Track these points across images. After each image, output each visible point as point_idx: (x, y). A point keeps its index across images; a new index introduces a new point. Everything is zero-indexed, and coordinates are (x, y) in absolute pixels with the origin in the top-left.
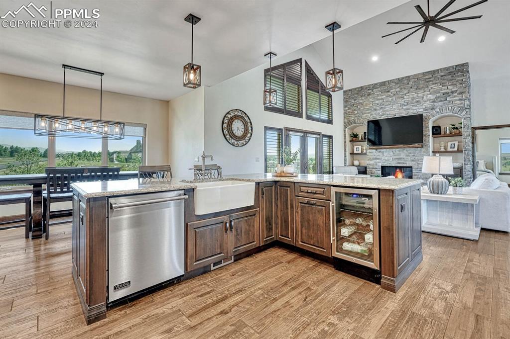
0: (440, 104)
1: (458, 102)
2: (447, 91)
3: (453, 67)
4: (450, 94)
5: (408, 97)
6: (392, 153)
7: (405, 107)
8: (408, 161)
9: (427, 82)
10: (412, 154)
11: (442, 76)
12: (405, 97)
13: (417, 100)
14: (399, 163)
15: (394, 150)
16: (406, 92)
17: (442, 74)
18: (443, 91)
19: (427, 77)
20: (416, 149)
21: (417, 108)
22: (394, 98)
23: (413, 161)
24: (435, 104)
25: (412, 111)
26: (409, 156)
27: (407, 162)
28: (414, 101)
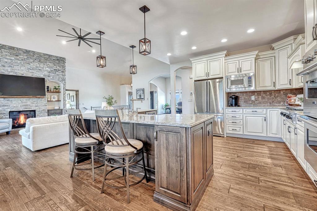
0: (53, 74)
1: (61, 76)
2: (56, 69)
3: (59, 57)
4: (58, 71)
5: (33, 65)
6: (20, 101)
7: (31, 71)
8: (33, 106)
9: (46, 60)
10: (36, 102)
11: (54, 60)
12: (31, 64)
13: (40, 68)
14: (26, 108)
15: (22, 99)
16: (32, 61)
17: (54, 59)
18: (54, 68)
19: (46, 57)
20: (39, 99)
21: (39, 73)
22: (22, 62)
23: (36, 106)
24: (50, 74)
25: (36, 74)
26: (34, 103)
27: (32, 108)
28: (37, 69)
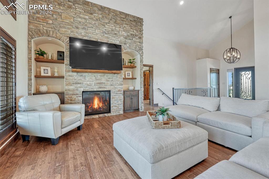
0: (130, 41)
1: (138, 43)
2: (133, 33)
3: (136, 17)
4: (135, 36)
5: (108, 26)
6: (94, 77)
7: (106, 35)
8: (108, 86)
9: (122, 20)
10: (111, 80)
11: (131, 21)
12: (106, 26)
13: (116, 32)
14: (101, 88)
15: (96, 74)
16: (107, 21)
17: (131, 19)
18: (131, 32)
19: (122, 16)
20: (114, 75)
21: (115, 39)
22: (97, 22)
23: (112, 85)
24: (127, 40)
25: (111, 41)
26: (109, 81)
27: (107, 87)
28: (113, 32)
